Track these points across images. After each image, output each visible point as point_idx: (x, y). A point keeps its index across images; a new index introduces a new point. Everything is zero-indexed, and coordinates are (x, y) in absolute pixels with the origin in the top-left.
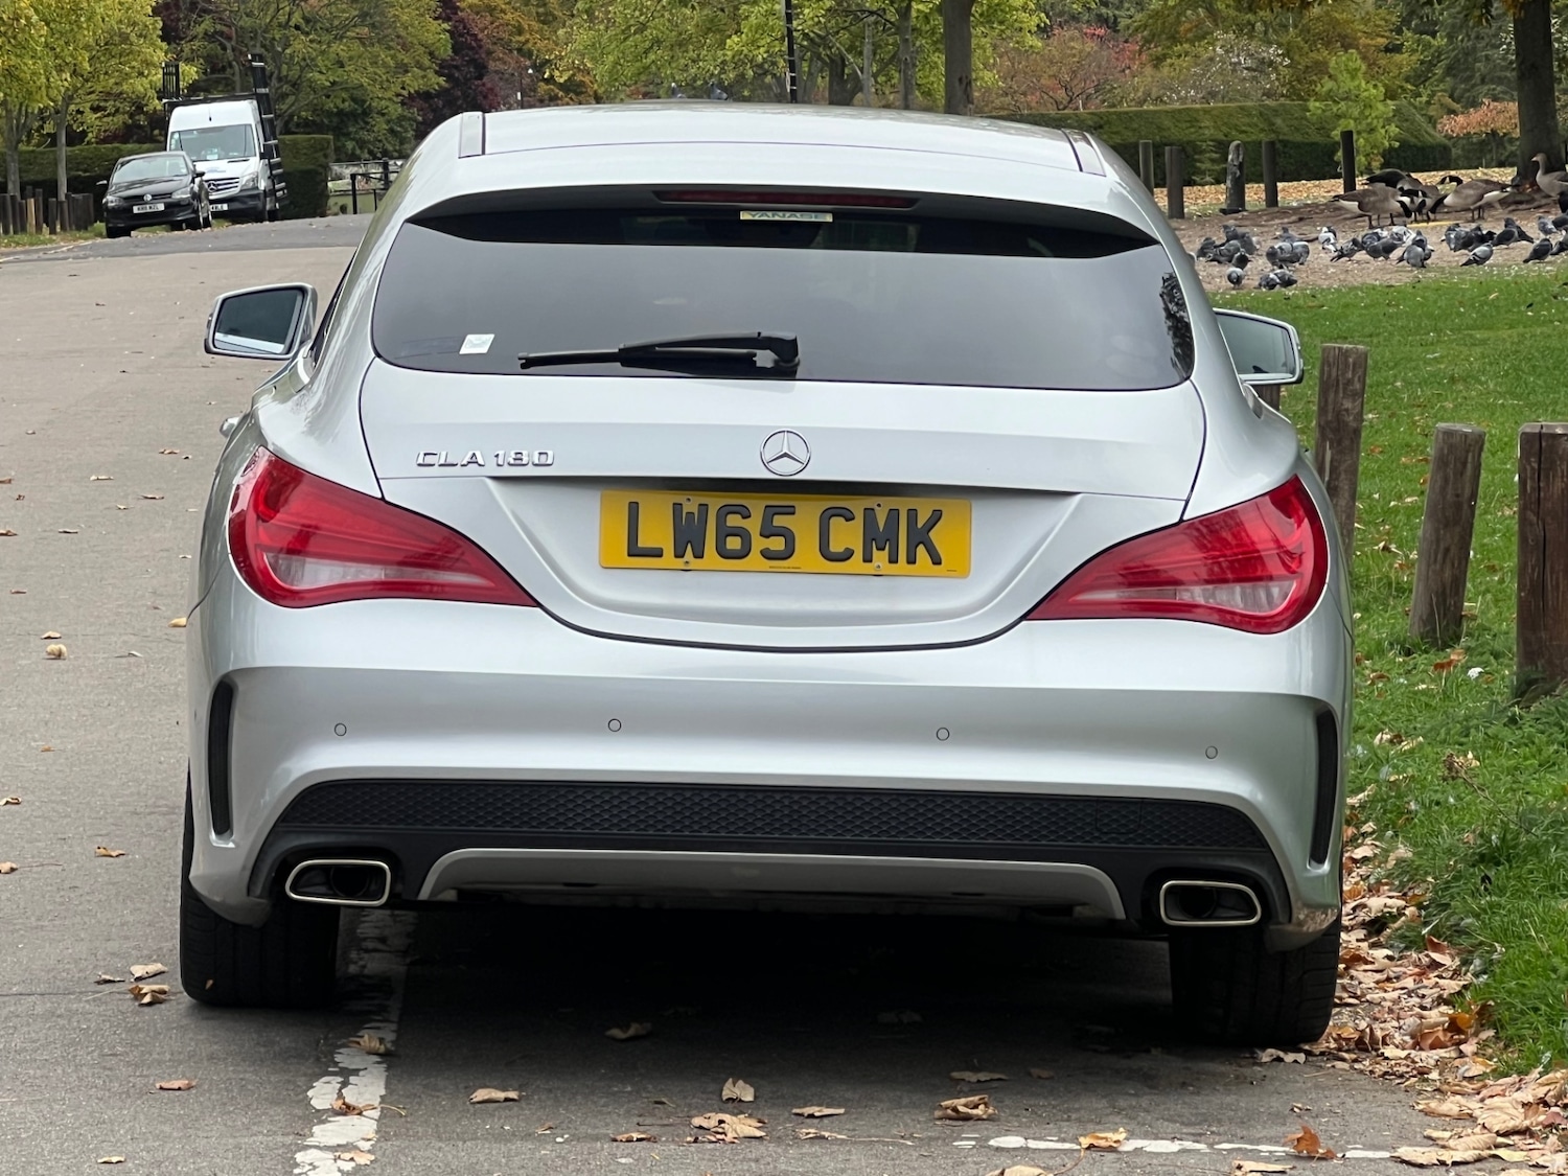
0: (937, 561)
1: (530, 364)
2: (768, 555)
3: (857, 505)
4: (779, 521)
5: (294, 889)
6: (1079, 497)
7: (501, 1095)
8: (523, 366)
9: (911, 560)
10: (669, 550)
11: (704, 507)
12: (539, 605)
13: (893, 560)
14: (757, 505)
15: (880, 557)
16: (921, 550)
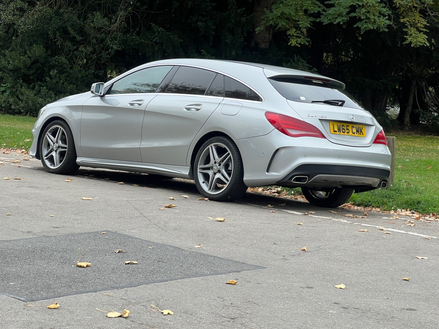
0: (363, 134)
1: (313, 102)
2: (347, 133)
3: (355, 126)
4: (348, 128)
5: (293, 181)
6: (375, 126)
7: (314, 212)
8: (312, 102)
9: (361, 134)
10: (338, 131)
11: (340, 125)
12: (326, 138)
13: (359, 134)
14: (345, 125)
15: (358, 133)
16: (361, 133)
